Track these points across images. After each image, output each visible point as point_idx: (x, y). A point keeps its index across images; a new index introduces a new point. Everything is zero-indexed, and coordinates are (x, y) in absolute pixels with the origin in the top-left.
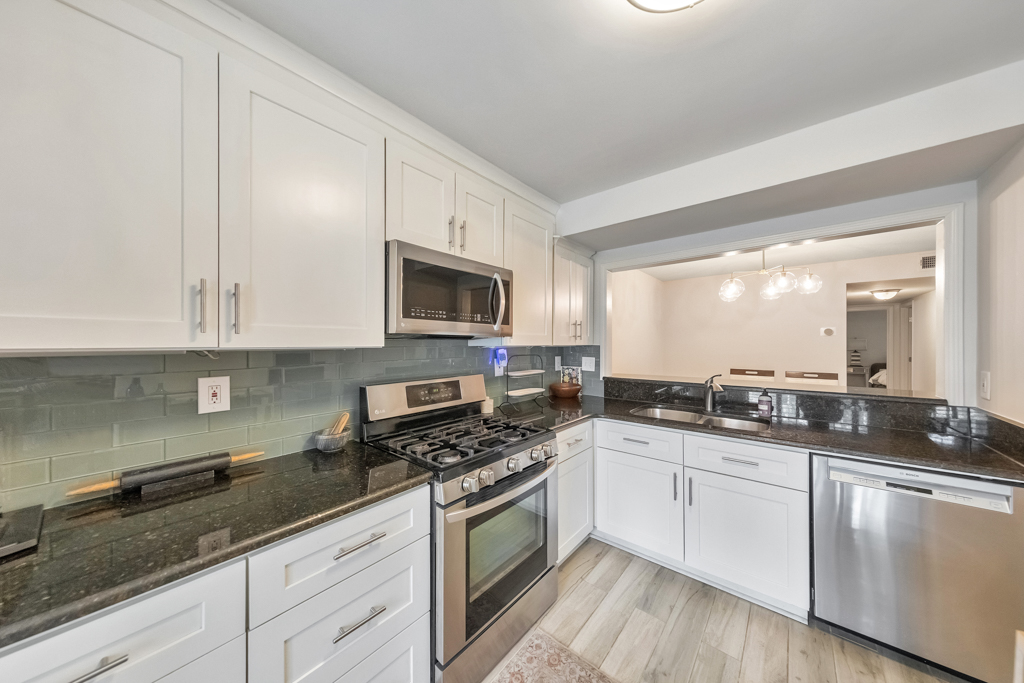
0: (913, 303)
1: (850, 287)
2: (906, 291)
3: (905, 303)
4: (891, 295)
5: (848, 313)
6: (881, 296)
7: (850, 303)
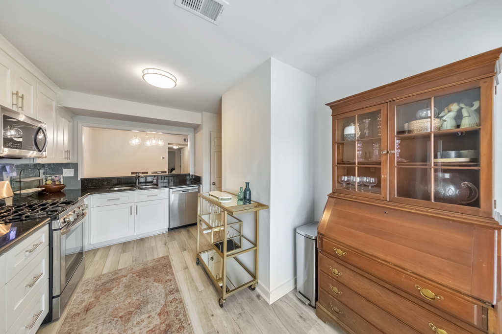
0: (181, 150)
1: (169, 144)
2: (180, 146)
3: (179, 149)
4: (177, 147)
5: (168, 152)
6: (175, 147)
7: (169, 148)
